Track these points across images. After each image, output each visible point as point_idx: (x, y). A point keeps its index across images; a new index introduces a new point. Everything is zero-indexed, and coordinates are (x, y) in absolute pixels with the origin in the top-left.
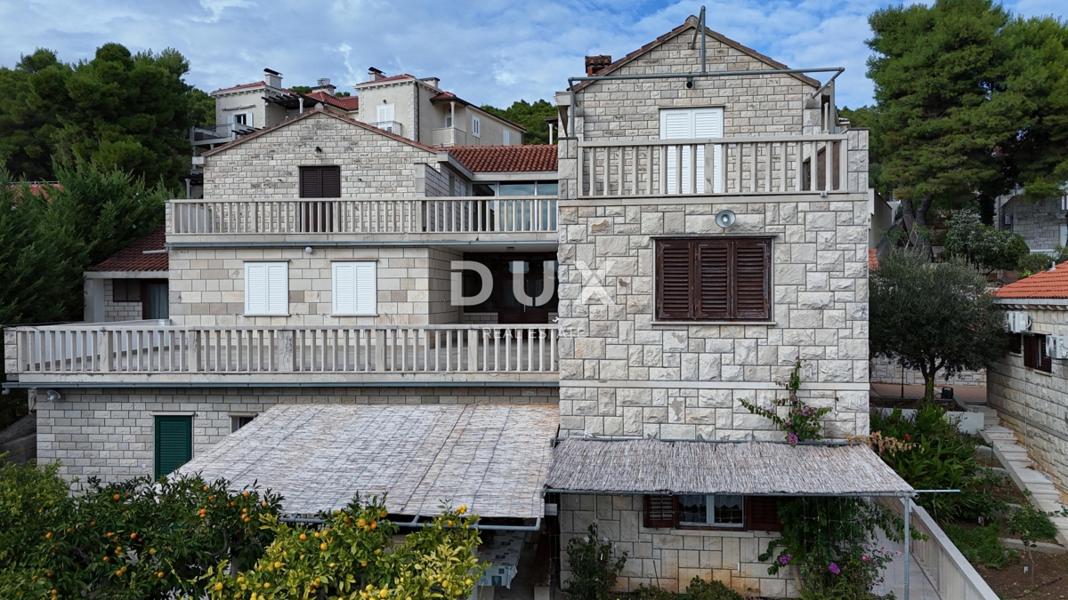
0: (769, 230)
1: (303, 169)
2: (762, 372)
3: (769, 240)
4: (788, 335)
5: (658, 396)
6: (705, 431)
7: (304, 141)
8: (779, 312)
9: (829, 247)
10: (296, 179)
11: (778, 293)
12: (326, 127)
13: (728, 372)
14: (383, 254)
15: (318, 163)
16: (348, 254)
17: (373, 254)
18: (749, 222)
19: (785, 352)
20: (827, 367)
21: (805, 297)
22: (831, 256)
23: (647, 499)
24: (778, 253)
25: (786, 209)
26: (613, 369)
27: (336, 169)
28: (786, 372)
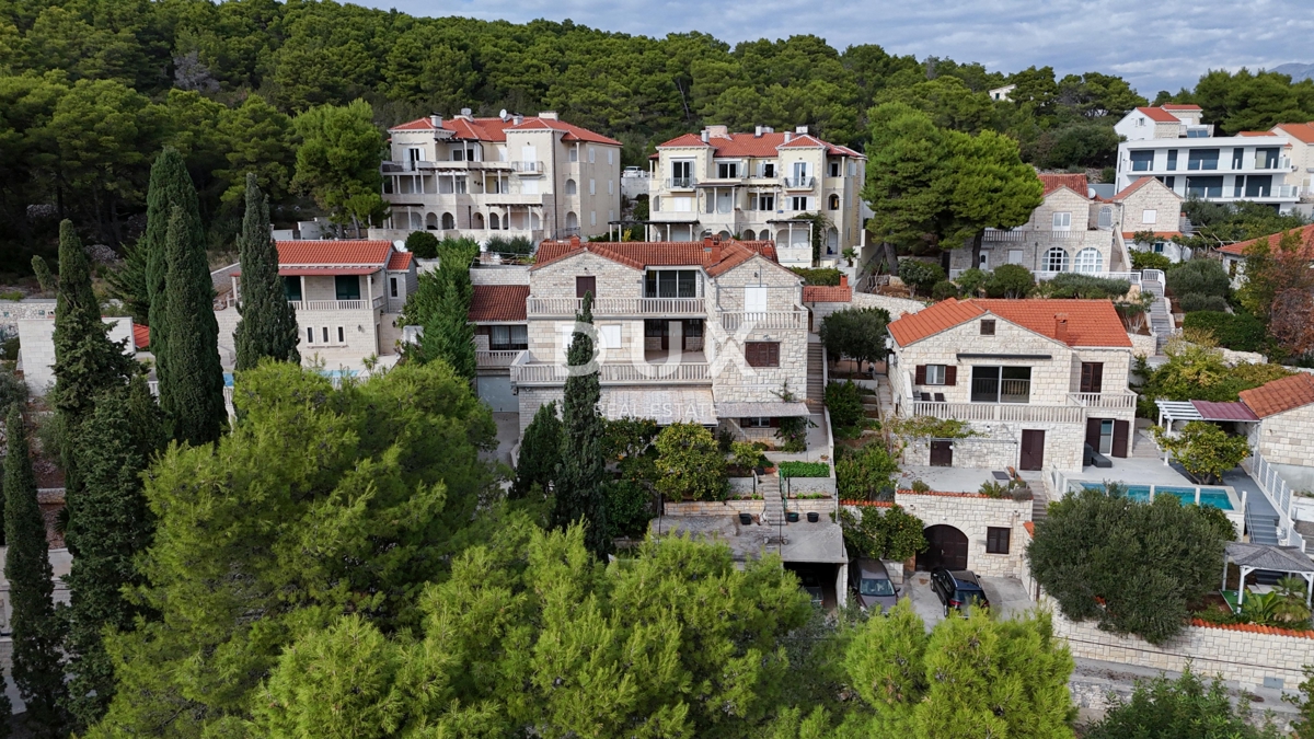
0: (779, 340)
1: (578, 278)
2: (776, 381)
3: (779, 343)
4: (784, 371)
5: (745, 390)
6: (759, 399)
7: (578, 264)
8: (781, 364)
9: (797, 344)
10: (575, 282)
11: (781, 358)
12: (589, 258)
13: (766, 382)
14: (624, 322)
15: (585, 275)
16: (608, 322)
17: (619, 322)
18: (773, 338)
19: (783, 376)
20: (794, 380)
21: (789, 360)
22: (797, 348)
23: (742, 419)
24: (781, 346)
25: (784, 333)
26: (732, 381)
27: (594, 278)
28: (783, 382)
